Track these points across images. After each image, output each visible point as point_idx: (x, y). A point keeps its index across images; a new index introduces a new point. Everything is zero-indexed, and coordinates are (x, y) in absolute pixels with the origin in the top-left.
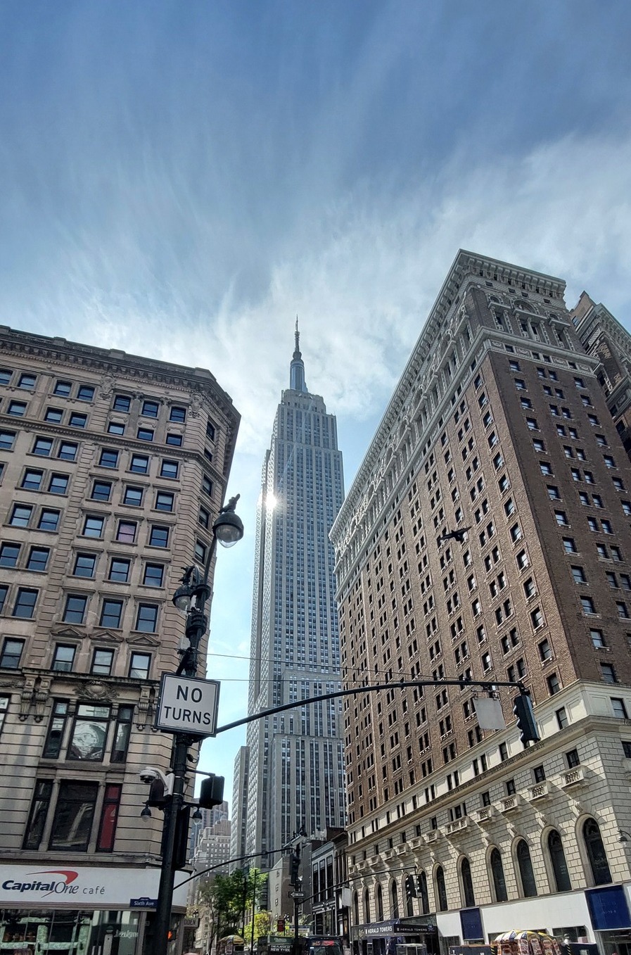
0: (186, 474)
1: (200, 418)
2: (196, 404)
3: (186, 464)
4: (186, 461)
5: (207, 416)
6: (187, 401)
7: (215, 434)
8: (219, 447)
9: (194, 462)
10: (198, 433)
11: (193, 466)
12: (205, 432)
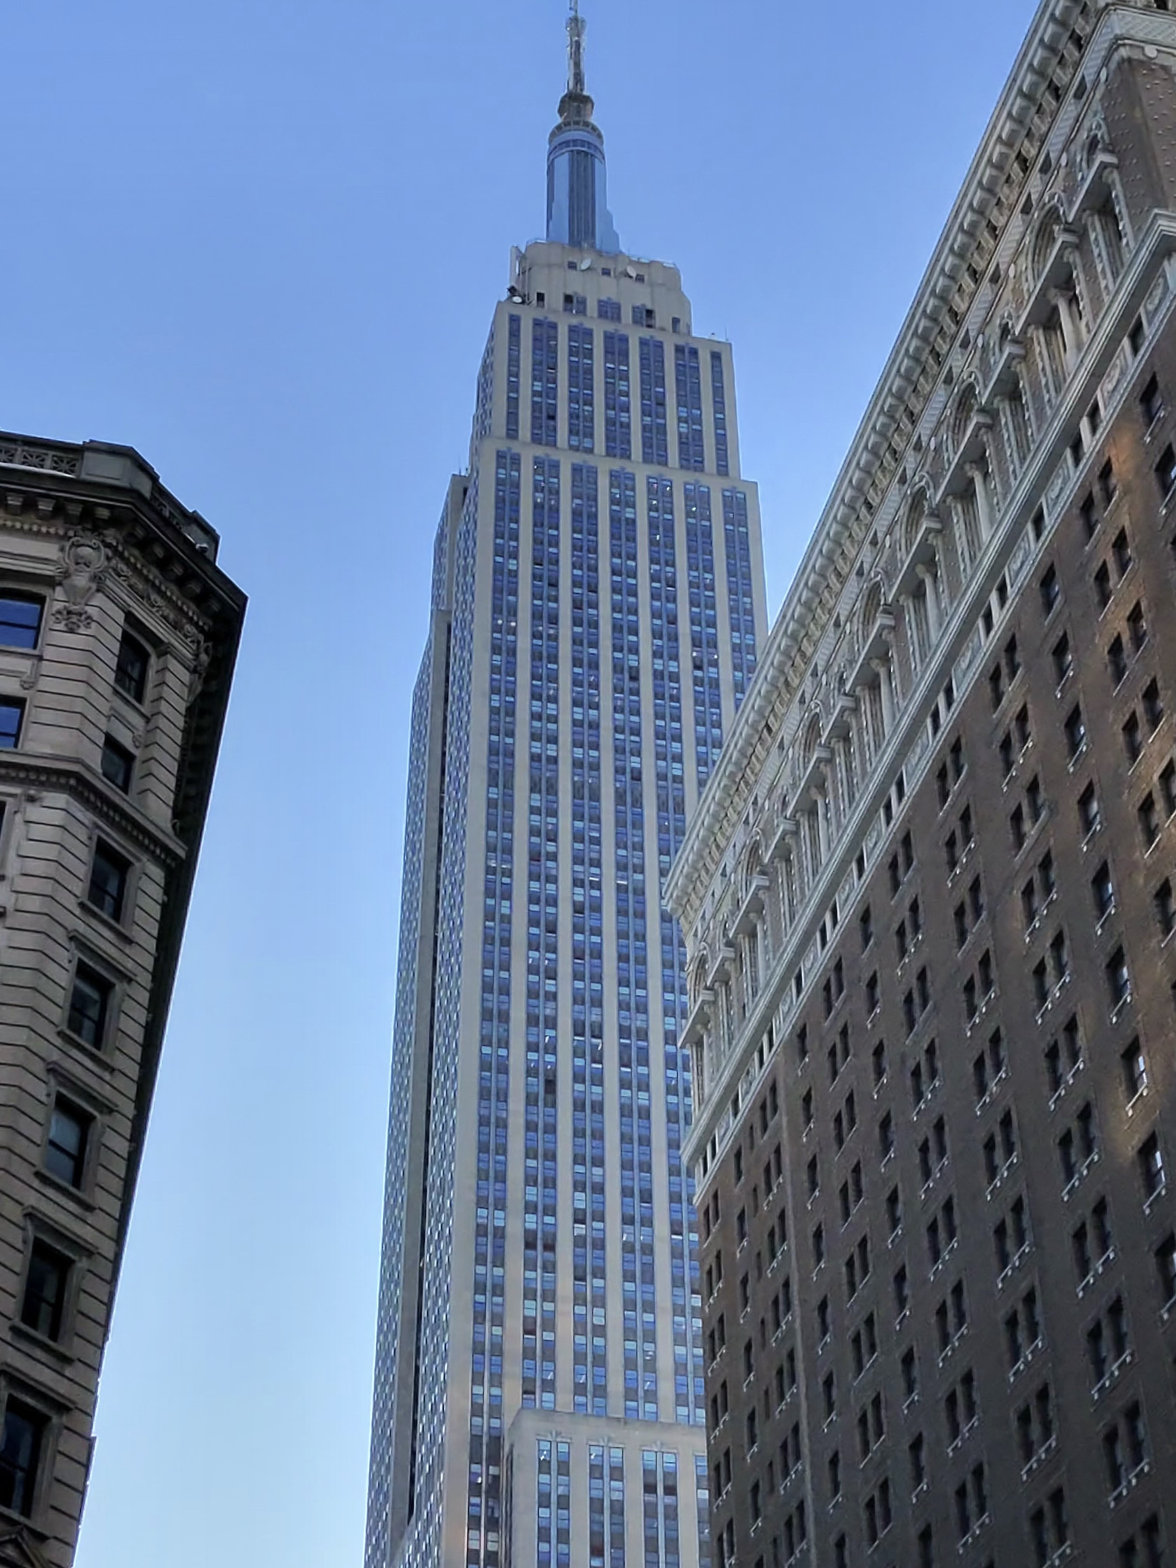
0: (29, 848)
1: (94, 629)
2: (81, 580)
3: (34, 812)
4: (32, 799)
5: (120, 617)
6: (48, 570)
7: (151, 674)
8: (162, 723)
9: (60, 799)
10: (79, 689)
11: (58, 817)
12: (111, 677)
